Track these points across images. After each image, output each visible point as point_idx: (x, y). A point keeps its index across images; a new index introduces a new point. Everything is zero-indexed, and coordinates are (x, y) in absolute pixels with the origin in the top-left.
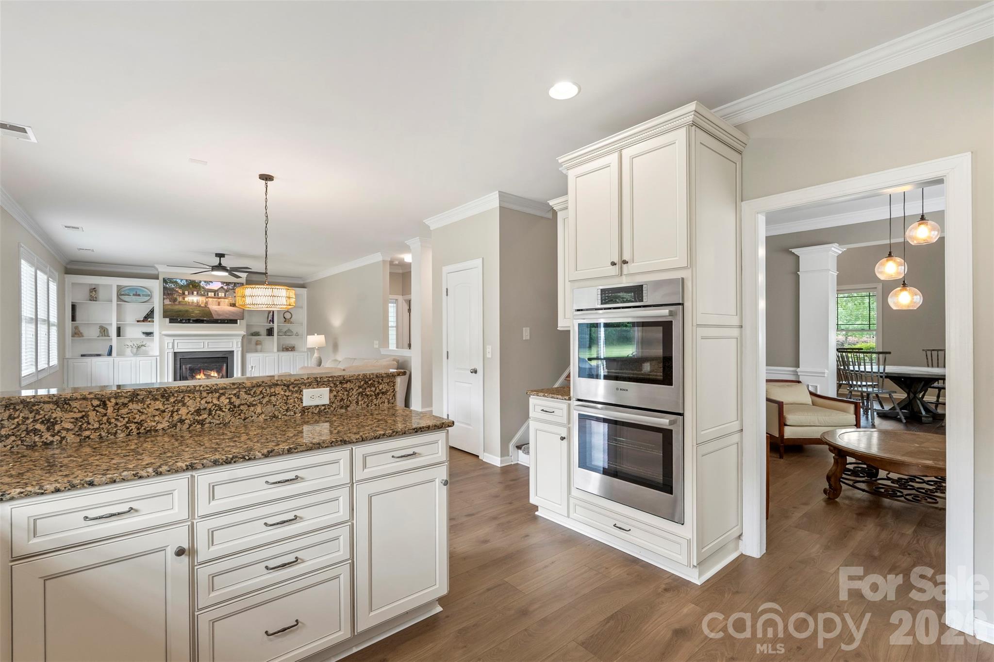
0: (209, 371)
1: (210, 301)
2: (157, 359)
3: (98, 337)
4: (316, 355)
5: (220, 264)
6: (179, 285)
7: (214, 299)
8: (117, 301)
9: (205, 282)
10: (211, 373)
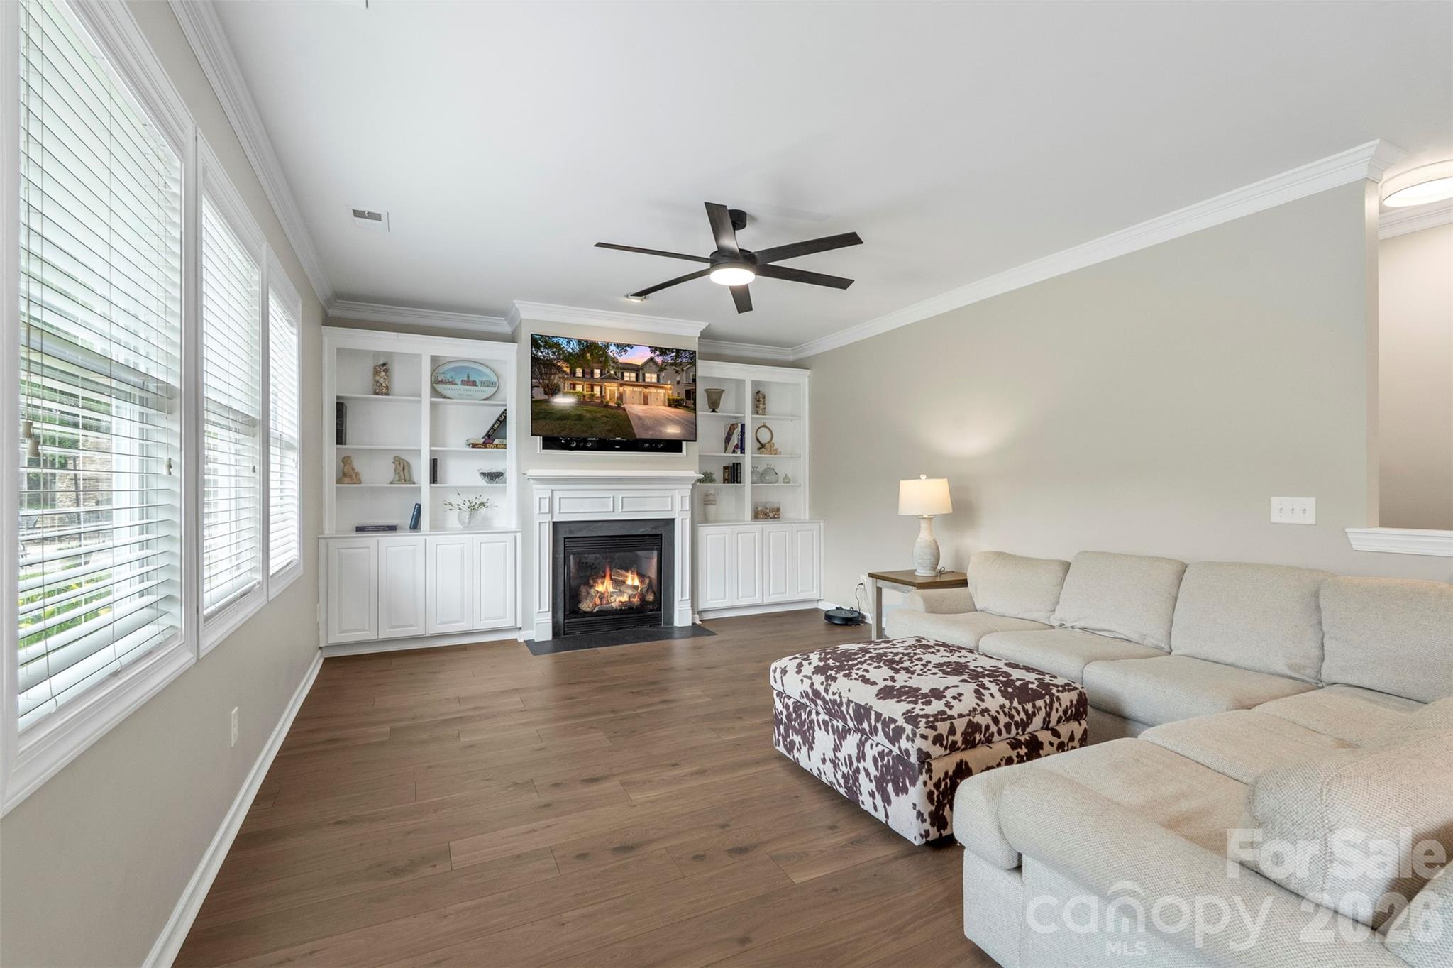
1: (627, 392)
2: (515, 537)
3: (391, 483)
4: (924, 536)
6: (563, 352)
7: (636, 389)
8: (431, 397)
9: (617, 345)
10: (627, 577)
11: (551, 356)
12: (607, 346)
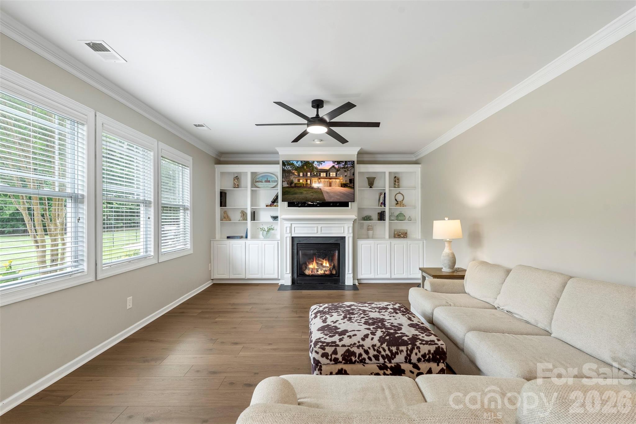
0: (321, 260)
1: (322, 182)
2: (278, 242)
3: (239, 221)
4: (447, 250)
5: (317, 115)
6: (295, 166)
7: (326, 180)
8: (251, 188)
9: (318, 162)
10: (323, 262)
11: (290, 169)
12: (313, 162)
